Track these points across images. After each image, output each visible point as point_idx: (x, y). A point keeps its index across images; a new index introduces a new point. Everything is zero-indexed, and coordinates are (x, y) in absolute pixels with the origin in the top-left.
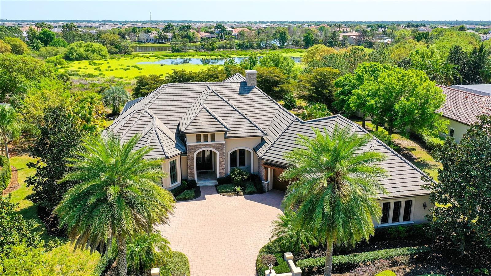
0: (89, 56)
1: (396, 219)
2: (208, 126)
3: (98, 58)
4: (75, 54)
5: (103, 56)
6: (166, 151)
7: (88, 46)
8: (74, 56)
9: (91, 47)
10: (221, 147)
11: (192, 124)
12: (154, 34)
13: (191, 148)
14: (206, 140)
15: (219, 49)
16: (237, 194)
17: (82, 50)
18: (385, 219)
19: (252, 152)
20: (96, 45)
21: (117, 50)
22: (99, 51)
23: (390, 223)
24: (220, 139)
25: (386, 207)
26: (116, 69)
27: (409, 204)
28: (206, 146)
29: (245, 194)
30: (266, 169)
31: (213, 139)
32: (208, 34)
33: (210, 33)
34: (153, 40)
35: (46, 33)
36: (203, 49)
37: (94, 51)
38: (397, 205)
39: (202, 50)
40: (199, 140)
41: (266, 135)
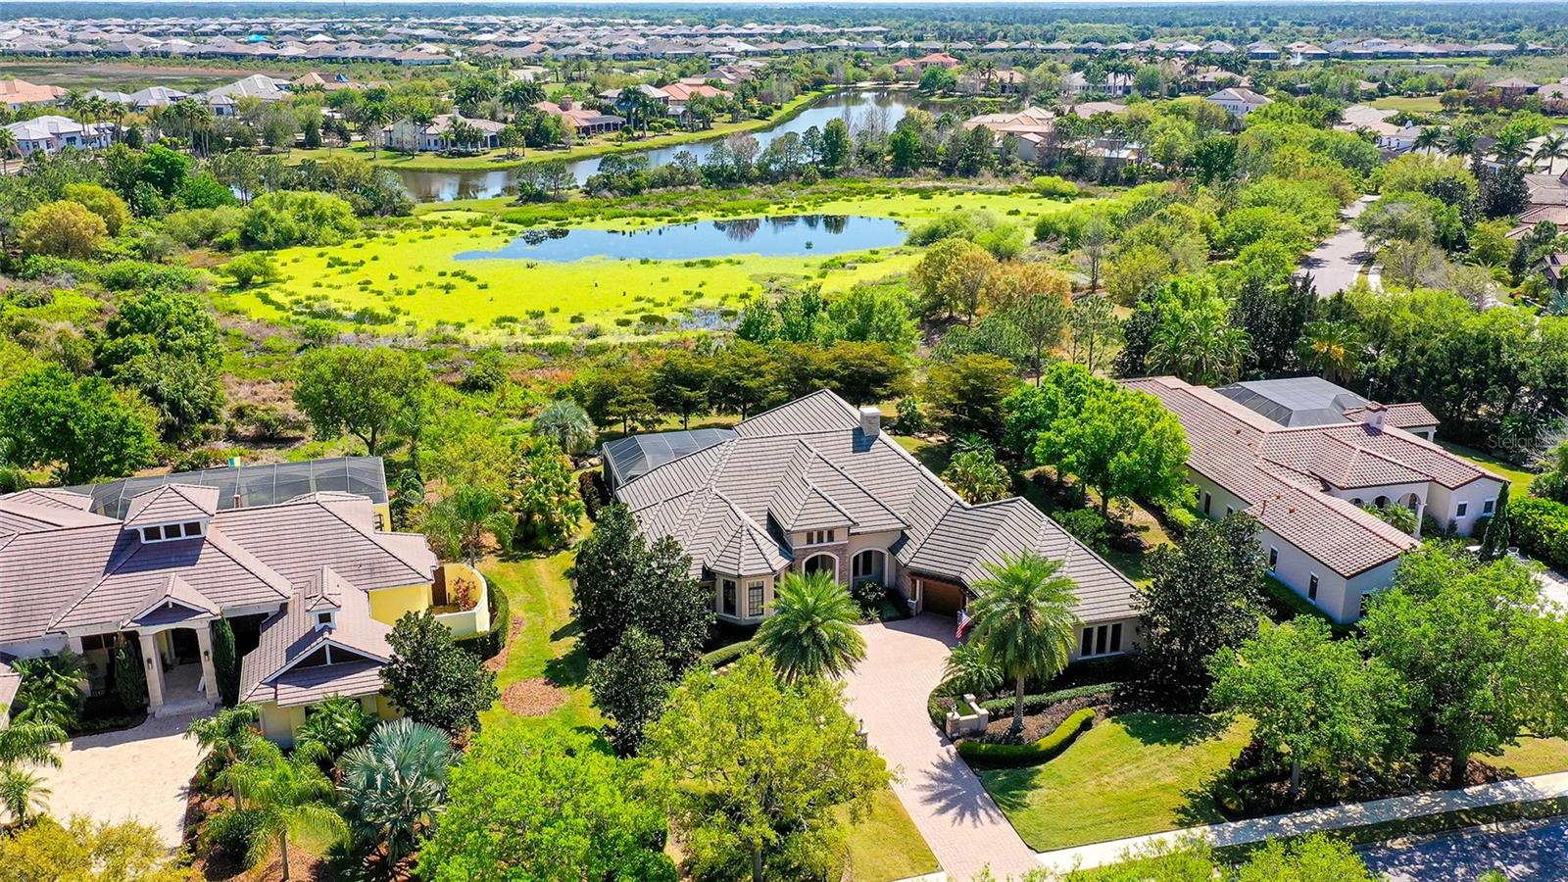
0: (309, 234)
1: (1101, 648)
2: (825, 519)
3: (335, 240)
4: (270, 231)
5: (344, 230)
6: (771, 562)
7: (302, 205)
8: (270, 236)
9: (312, 208)
10: (841, 550)
11: (801, 517)
12: (441, 126)
13: (798, 553)
14: (820, 540)
15: (652, 187)
16: (871, 621)
17: (288, 218)
18: (1086, 650)
19: (887, 554)
20: (325, 200)
21: (370, 205)
22: (334, 218)
23: (1094, 655)
24: (841, 539)
25: (1088, 633)
26: (419, 287)
27: (1117, 629)
28: (820, 549)
29: (883, 621)
30: (914, 582)
31: (831, 538)
32: (595, 114)
33: (599, 108)
34: (436, 144)
35: (163, 159)
36: (610, 190)
37: (320, 219)
38: (1102, 631)
39: (605, 192)
40: (810, 541)
41: (909, 527)
